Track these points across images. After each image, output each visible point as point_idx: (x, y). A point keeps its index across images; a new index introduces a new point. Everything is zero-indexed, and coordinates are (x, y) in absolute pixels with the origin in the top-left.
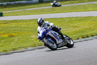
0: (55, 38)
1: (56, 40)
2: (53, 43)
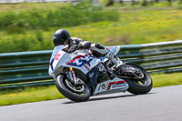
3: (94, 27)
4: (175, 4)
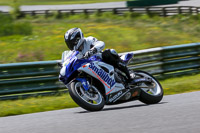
0: (102, 80)
1: (105, 84)
2: (94, 93)
4: (92, 16)
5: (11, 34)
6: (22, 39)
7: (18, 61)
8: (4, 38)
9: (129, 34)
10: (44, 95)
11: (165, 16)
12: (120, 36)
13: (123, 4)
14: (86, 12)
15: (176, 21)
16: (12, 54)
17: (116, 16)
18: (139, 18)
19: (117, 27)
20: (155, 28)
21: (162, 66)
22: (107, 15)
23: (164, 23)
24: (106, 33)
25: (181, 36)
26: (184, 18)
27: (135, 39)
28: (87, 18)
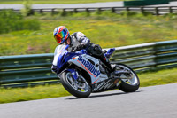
3: (15, 35)
4: (93, 14)
5: (21, 29)
6: (31, 34)
7: (27, 53)
8: (16, 33)
9: (125, 30)
10: (50, 83)
11: (158, 14)
12: (117, 32)
13: (121, 4)
14: (88, 10)
15: (167, 19)
16: (22, 47)
17: (114, 14)
18: (134, 17)
19: (115, 25)
20: (149, 26)
21: (155, 59)
22: (107, 14)
23: (157, 21)
24: (105, 29)
25: (172, 33)
26: (174, 17)
27: (131, 35)
28: (88, 16)
